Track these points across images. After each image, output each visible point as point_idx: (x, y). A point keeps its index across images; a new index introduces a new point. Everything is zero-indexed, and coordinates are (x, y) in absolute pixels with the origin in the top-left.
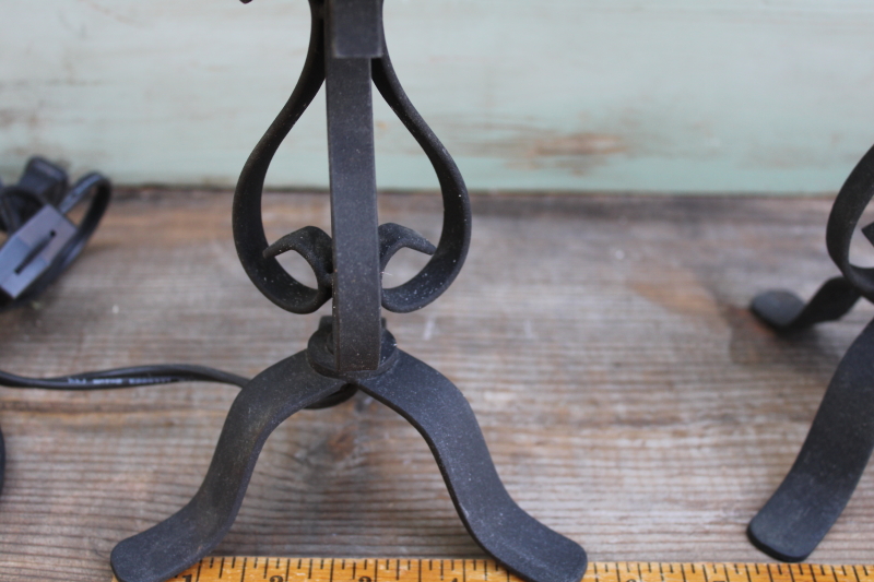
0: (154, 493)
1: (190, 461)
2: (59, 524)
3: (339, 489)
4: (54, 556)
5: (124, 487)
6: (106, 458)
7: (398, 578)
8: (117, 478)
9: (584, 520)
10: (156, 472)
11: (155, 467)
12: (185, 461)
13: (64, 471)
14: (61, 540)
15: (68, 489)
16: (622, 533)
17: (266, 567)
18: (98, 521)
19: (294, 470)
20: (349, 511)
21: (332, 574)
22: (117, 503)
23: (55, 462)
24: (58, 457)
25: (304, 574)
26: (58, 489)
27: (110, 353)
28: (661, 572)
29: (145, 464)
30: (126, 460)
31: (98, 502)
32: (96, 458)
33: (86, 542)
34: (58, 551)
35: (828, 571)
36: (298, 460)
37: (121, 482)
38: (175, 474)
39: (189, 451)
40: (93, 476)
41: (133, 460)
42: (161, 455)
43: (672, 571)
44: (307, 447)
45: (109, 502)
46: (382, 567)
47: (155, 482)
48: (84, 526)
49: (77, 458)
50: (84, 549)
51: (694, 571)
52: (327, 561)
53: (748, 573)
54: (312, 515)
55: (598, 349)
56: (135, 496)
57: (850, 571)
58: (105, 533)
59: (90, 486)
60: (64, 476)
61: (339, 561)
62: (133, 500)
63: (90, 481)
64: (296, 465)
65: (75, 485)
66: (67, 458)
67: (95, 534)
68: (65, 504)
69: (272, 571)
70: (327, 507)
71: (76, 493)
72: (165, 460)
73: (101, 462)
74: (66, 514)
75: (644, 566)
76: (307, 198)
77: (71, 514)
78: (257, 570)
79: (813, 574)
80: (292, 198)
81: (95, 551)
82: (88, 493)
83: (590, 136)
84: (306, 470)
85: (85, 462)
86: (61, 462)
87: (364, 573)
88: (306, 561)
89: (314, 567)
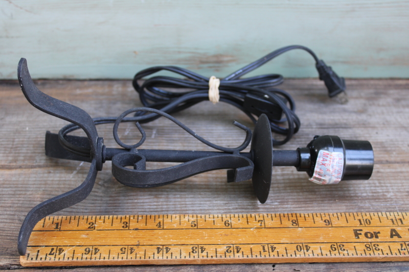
0: (43, 198)
1: (58, 186)
2: (5, 211)
3: (116, 195)
4: (4, 222)
5: (31, 196)
6: (24, 186)
7: (138, 222)
8: (28, 193)
9: (211, 205)
10: (44, 190)
11: (43, 189)
12: (55, 186)
13: (7, 191)
14: (6, 216)
15: (9, 198)
16: (226, 209)
17: (87, 219)
18: (21, 209)
19: (98, 189)
20: (119, 203)
21: (112, 221)
22: (28, 202)
23: (4, 187)
24: (5, 186)
25: (102, 221)
26: (5, 198)
27: (25, 146)
28: (239, 217)
29: (39, 188)
30: (32, 186)
31: (21, 202)
32: (20, 186)
33: (16, 217)
34: (5, 221)
35: (303, 216)
36: (100, 185)
37: (30, 194)
38: (51, 191)
39: (57, 182)
40: (19, 192)
41: (35, 186)
42: (46, 184)
43: (243, 217)
44: (104, 180)
45: (25, 202)
46: (132, 218)
47: (43, 194)
48: (15, 211)
49: (12, 186)
50: (15, 219)
51: (251, 217)
52: (111, 217)
53: (272, 217)
54: (105, 205)
55: (221, 140)
56: (35, 199)
57: (311, 215)
58: (23, 214)
59: (18, 196)
60: (7, 193)
61: (115, 216)
62: (35, 201)
63: (18, 194)
64: (99, 187)
65: (12, 196)
66: (8, 186)
67: (20, 214)
68: (8, 203)
69: (90, 220)
70: (111, 202)
71: (12, 199)
72: (47, 186)
73: (22, 187)
74: (8, 207)
75: (232, 215)
76: (106, 83)
77: (10, 207)
78: (84, 220)
79: (296, 217)
80: (100, 83)
81: (20, 220)
82: (17, 199)
83: (221, 55)
84: (103, 188)
85: (15, 187)
86: (6, 187)
87: (125, 220)
88: (102, 217)
89: (106, 219)
